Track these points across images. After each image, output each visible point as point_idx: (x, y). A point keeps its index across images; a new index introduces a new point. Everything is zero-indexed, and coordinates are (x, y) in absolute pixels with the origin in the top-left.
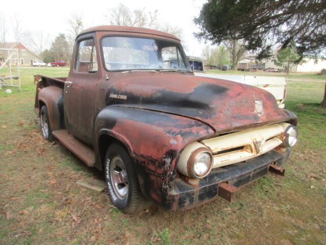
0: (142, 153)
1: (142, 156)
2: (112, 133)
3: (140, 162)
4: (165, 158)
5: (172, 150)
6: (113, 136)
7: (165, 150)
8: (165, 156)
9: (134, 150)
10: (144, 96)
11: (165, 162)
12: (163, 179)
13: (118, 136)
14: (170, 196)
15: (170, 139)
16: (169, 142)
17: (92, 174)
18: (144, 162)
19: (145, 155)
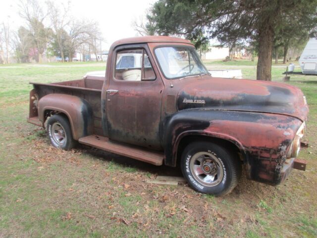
0: (253, 145)
1: (253, 147)
2: (206, 133)
3: (251, 152)
4: (281, 146)
5: (287, 140)
6: (209, 135)
7: (280, 141)
8: (280, 145)
9: (243, 144)
10: (225, 100)
11: (281, 149)
12: (278, 162)
13: (217, 135)
14: (282, 173)
15: (284, 132)
16: (283, 134)
17: (148, 172)
18: (257, 152)
19: (258, 146)
